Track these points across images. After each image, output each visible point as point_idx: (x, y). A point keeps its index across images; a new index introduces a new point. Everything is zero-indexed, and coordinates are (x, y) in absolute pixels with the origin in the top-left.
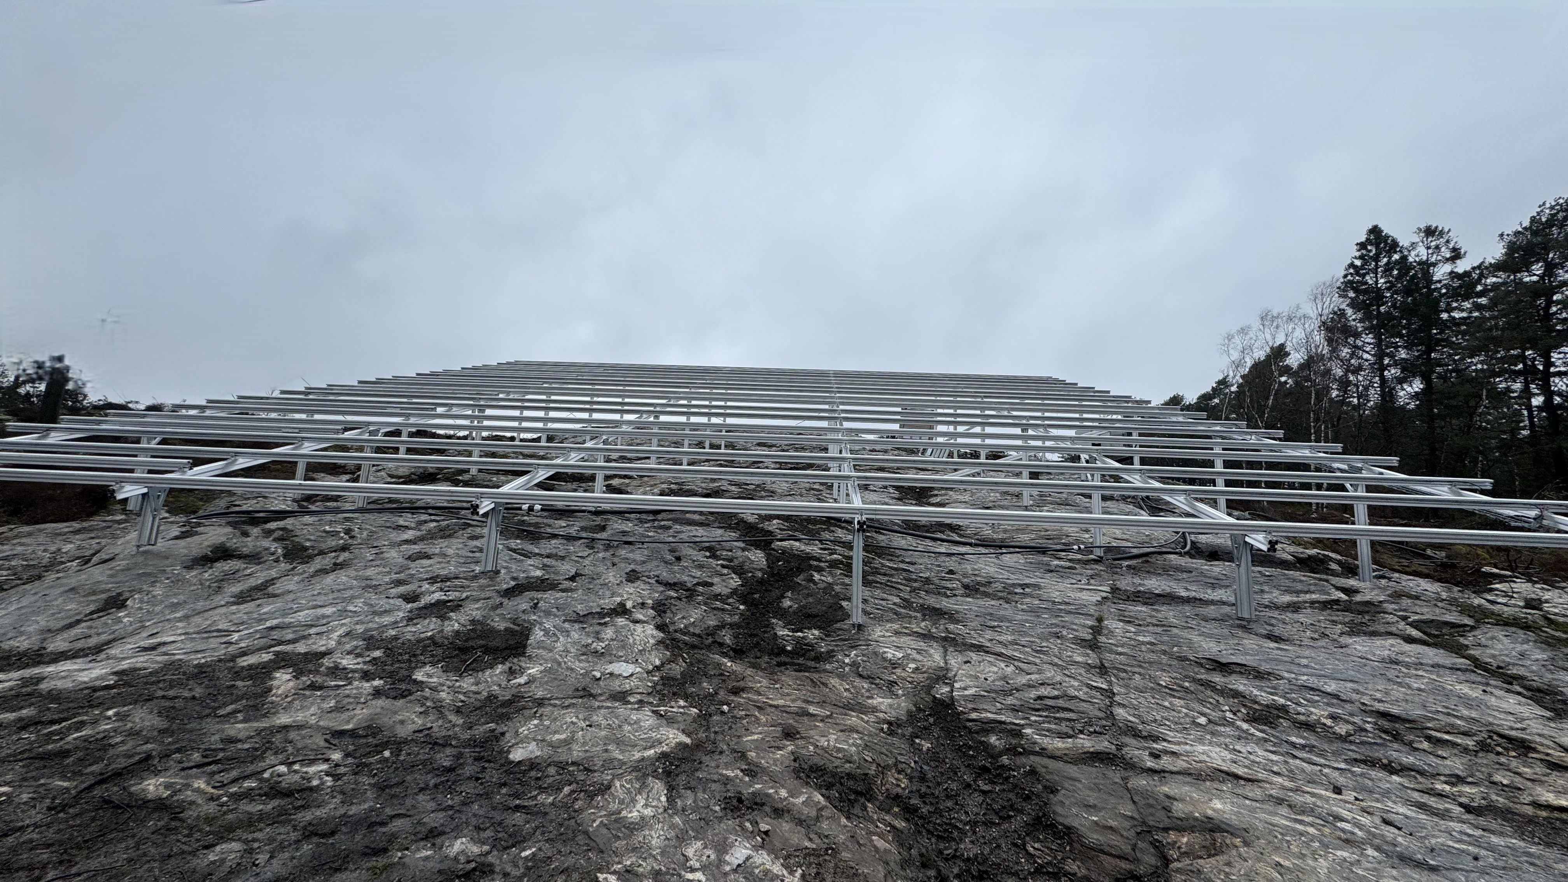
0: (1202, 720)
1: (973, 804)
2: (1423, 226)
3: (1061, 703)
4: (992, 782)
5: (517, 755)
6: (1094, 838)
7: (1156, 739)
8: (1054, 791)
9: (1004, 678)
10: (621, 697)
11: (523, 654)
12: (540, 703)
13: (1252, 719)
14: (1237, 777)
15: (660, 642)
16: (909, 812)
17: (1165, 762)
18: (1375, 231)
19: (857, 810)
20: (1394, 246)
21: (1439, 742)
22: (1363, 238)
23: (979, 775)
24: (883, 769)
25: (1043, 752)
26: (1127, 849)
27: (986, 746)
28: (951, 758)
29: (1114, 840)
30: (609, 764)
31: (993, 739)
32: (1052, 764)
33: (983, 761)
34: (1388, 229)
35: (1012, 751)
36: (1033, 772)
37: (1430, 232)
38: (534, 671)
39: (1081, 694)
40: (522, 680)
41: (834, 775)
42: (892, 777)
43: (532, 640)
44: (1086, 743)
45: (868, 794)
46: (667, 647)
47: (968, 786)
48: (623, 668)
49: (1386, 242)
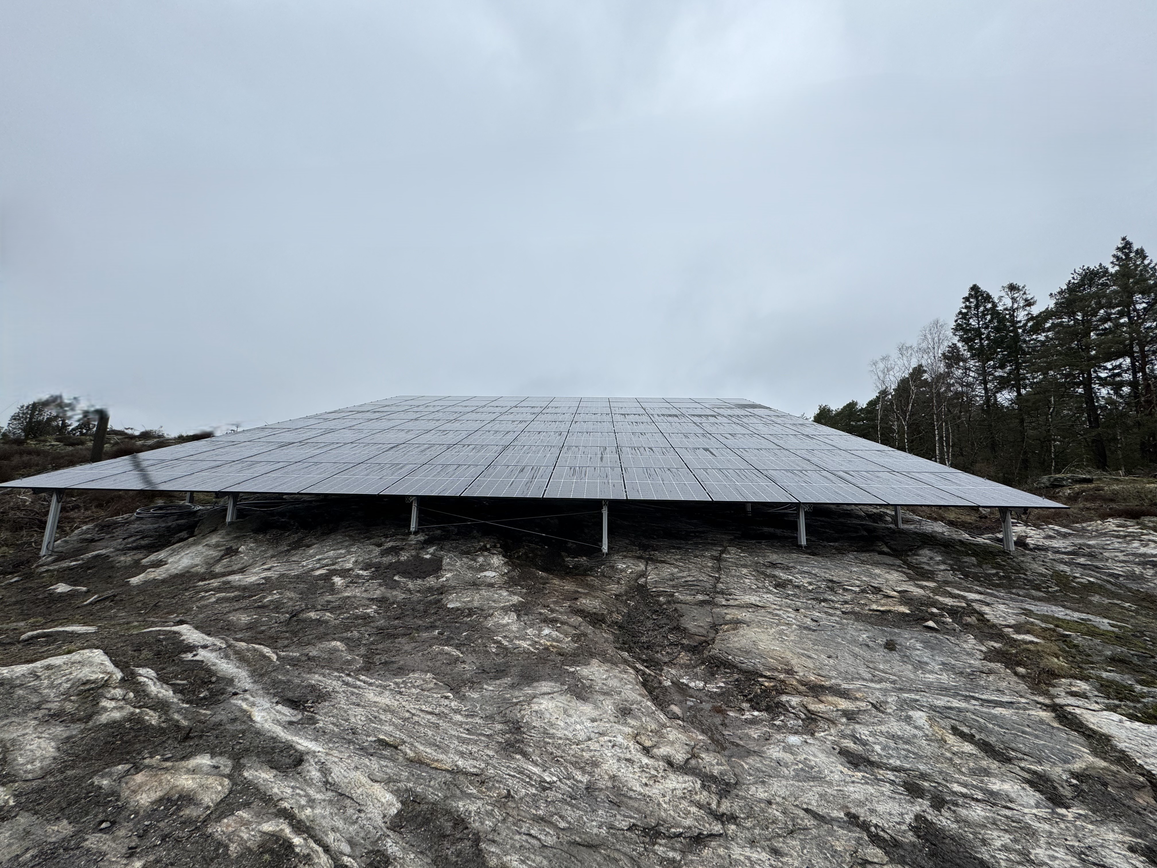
0: (754, 587)
1: (649, 624)
2: (1006, 284)
3: (695, 583)
4: (658, 615)
5: (450, 606)
6: (693, 630)
7: (730, 594)
8: (682, 616)
9: (672, 574)
10: (491, 585)
11: (441, 569)
12: (454, 588)
13: (776, 586)
14: (758, 606)
15: (505, 563)
16: (621, 627)
17: (731, 602)
18: (975, 288)
19: (597, 626)
20: (988, 298)
21: (847, 590)
22: (966, 295)
23: (653, 613)
24: (611, 613)
25: (681, 602)
26: (705, 632)
27: (658, 601)
28: (642, 607)
29: (701, 630)
30: (490, 608)
31: (661, 599)
32: (683, 606)
33: (656, 608)
34: (983, 287)
35: (669, 602)
36: (676, 609)
37: (1012, 288)
38: (449, 575)
39: (705, 579)
40: (444, 579)
41: (589, 613)
42: (615, 615)
43: (444, 562)
44: (700, 597)
45: (603, 621)
46: (509, 565)
47: (648, 617)
48: (490, 574)
49: (982, 295)
